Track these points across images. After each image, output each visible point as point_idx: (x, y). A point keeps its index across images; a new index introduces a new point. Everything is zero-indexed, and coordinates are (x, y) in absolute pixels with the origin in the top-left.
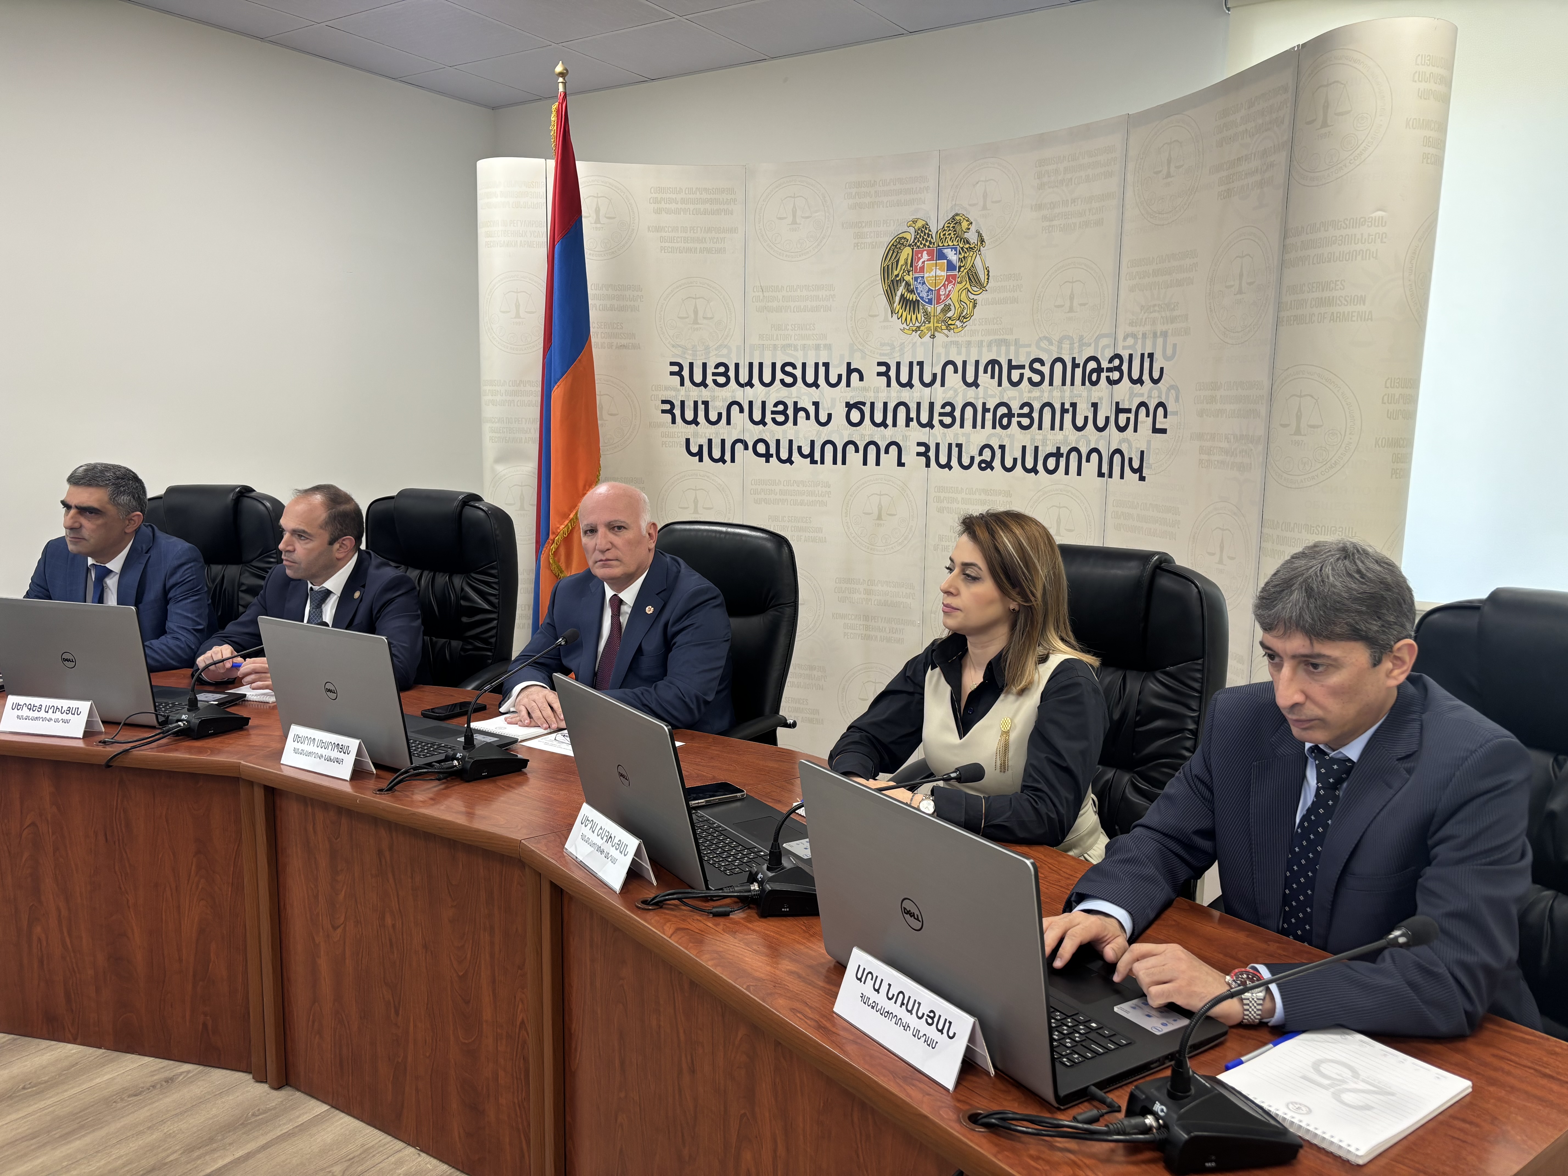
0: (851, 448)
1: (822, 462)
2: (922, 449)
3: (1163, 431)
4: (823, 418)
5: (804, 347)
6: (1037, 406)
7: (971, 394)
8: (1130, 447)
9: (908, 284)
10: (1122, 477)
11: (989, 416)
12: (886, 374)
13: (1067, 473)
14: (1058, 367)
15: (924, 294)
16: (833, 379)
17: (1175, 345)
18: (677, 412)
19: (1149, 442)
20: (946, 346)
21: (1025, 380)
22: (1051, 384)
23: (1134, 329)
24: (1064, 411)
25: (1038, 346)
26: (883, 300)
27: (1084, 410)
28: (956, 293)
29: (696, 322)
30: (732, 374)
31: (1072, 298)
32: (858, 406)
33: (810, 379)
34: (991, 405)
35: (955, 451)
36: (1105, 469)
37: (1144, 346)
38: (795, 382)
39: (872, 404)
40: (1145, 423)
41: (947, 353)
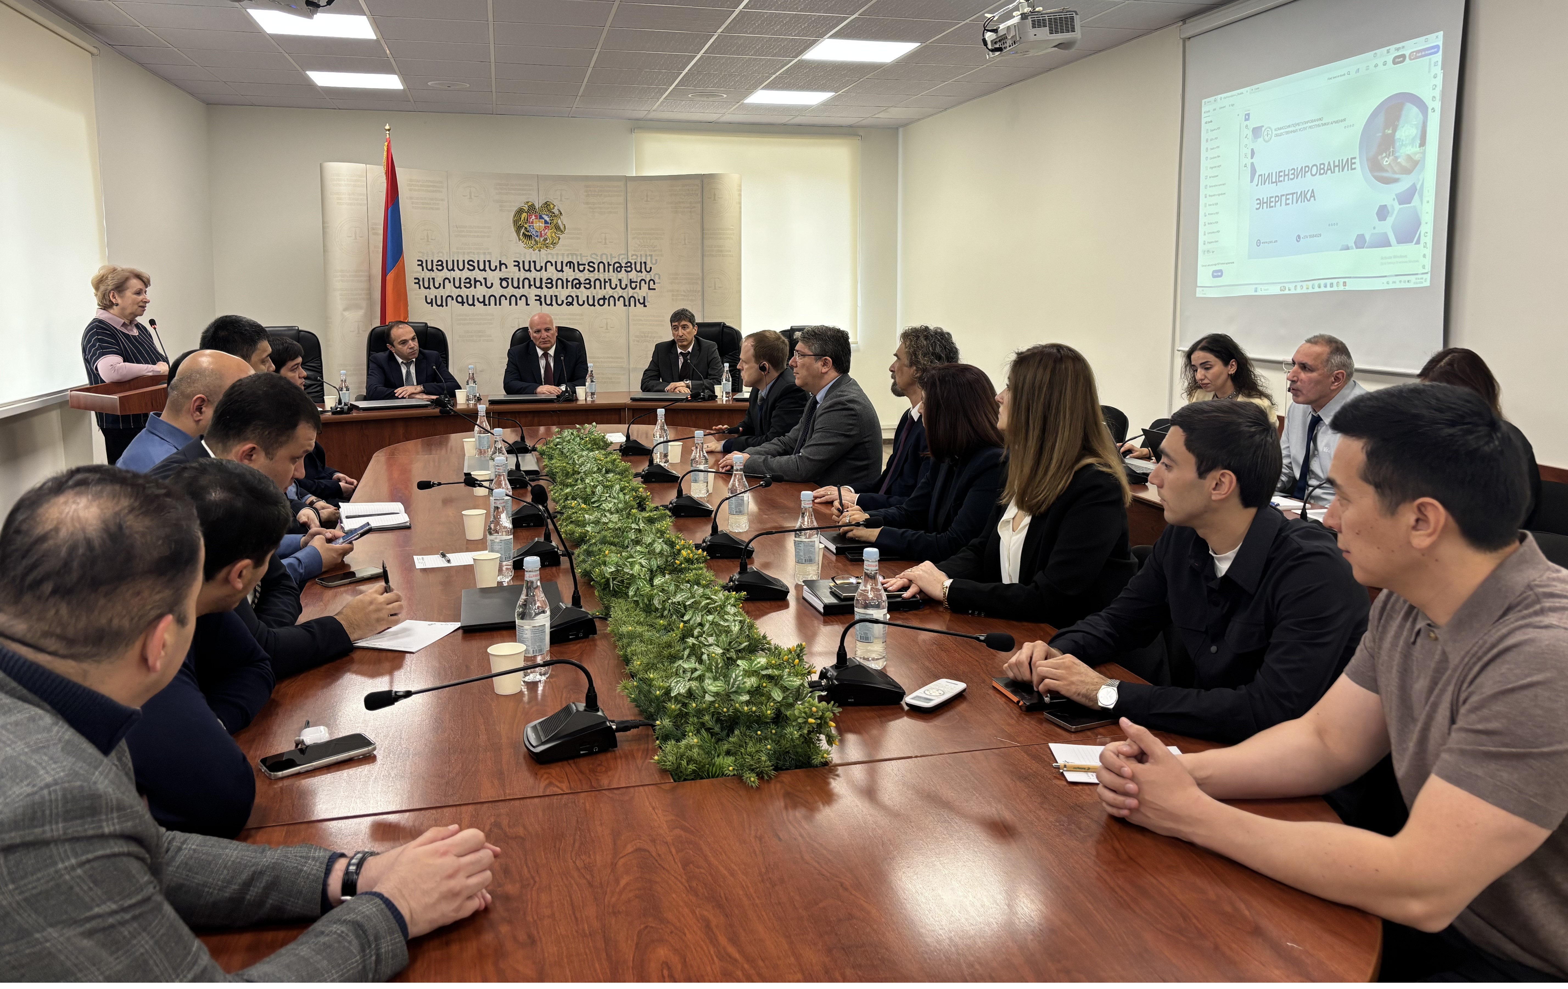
0: (503, 298)
1: (489, 305)
2: (538, 298)
3: (655, 289)
4: (489, 285)
5: (478, 253)
6: (593, 280)
7: (560, 275)
8: (638, 295)
9: (526, 228)
10: (635, 306)
11: (569, 284)
12: (518, 266)
13: (609, 305)
14: (601, 265)
15: (534, 233)
16: (493, 268)
17: (656, 260)
18: (421, 283)
19: (647, 293)
20: (547, 255)
21: (586, 270)
22: (599, 271)
23: (636, 253)
24: (605, 282)
25: (591, 256)
26: (515, 234)
27: (615, 282)
28: (549, 233)
29: (428, 240)
30: (444, 265)
31: (605, 239)
32: (506, 279)
33: (482, 267)
34: (570, 279)
35: (554, 298)
36: (627, 303)
37: (641, 259)
38: (474, 269)
39: (512, 279)
40: (645, 287)
41: (547, 258)
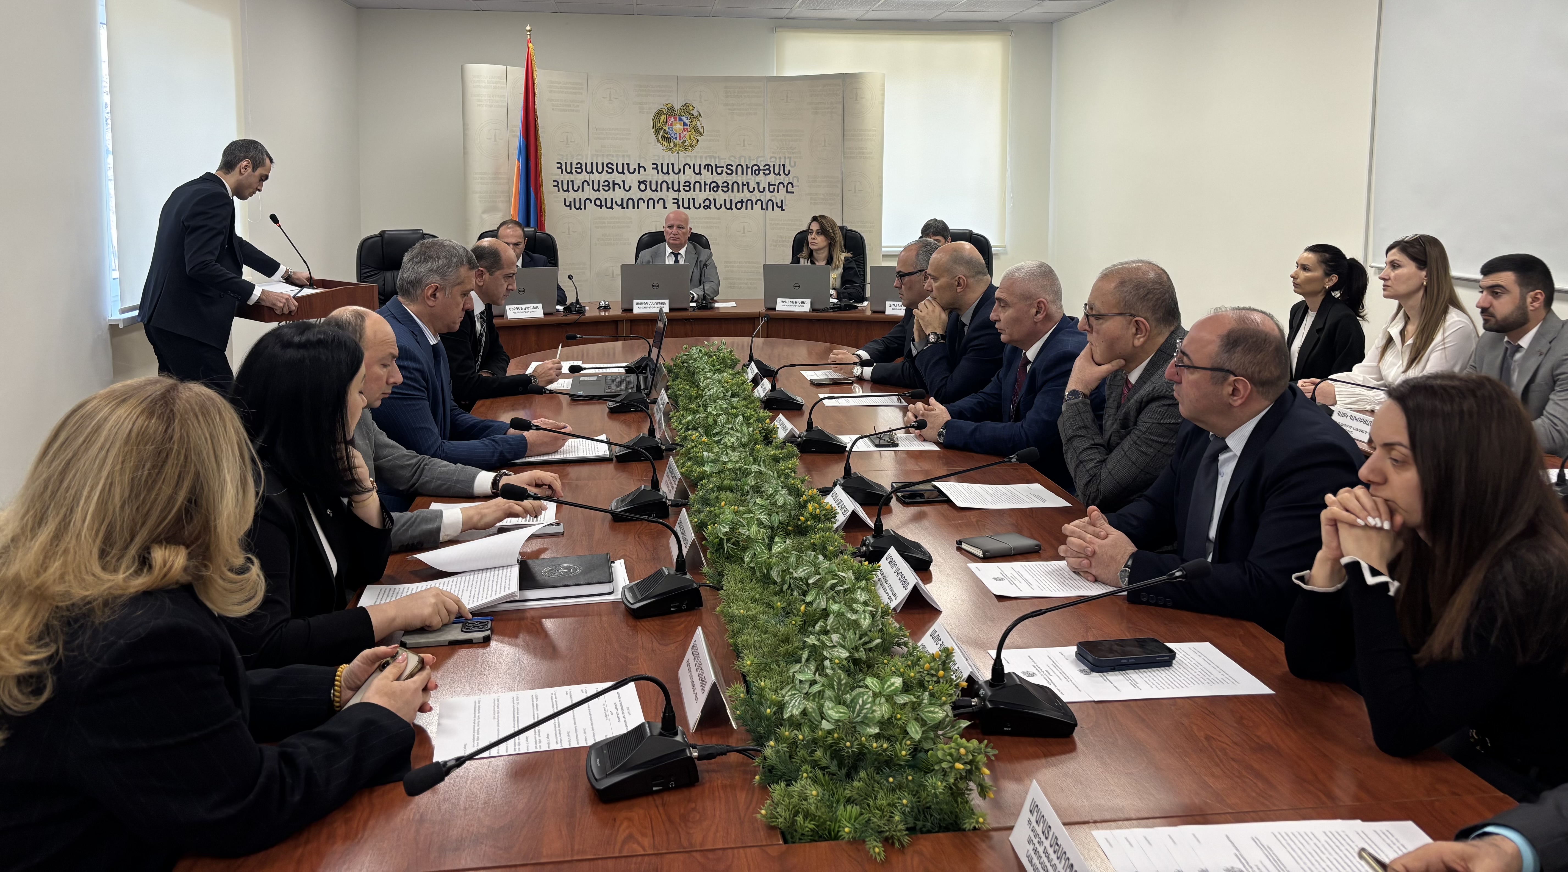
0: (641, 201)
1: (627, 208)
3: (793, 193)
4: (627, 188)
5: (617, 156)
6: (730, 183)
7: (698, 178)
8: (776, 199)
9: (665, 130)
10: (773, 209)
11: (707, 187)
12: (656, 168)
13: (746, 209)
14: (740, 168)
15: (673, 135)
16: (632, 171)
17: (795, 163)
18: (560, 186)
19: (785, 197)
20: (685, 157)
21: (724, 172)
22: (737, 174)
23: (775, 156)
24: (743, 185)
25: (729, 159)
27: (753, 185)
28: (687, 135)
29: (567, 143)
30: (584, 167)
31: (744, 141)
32: (644, 182)
33: (620, 170)
34: (708, 182)
35: (691, 202)
36: (765, 207)
37: (780, 161)
38: (613, 172)
39: (650, 182)
40: (783, 190)
41: (685, 161)
